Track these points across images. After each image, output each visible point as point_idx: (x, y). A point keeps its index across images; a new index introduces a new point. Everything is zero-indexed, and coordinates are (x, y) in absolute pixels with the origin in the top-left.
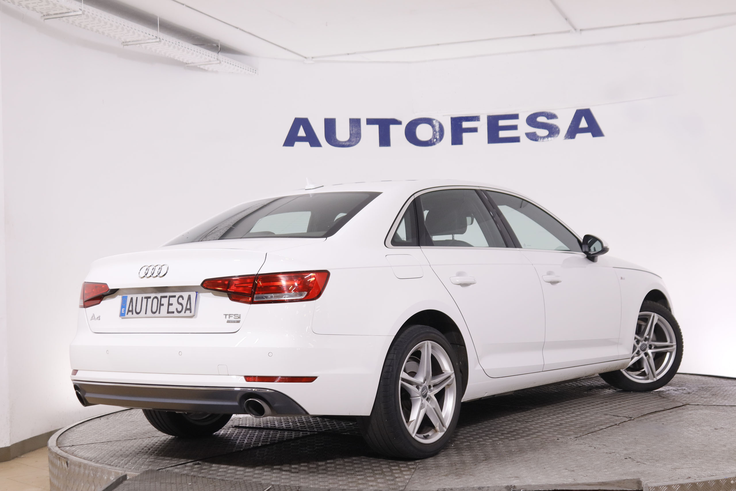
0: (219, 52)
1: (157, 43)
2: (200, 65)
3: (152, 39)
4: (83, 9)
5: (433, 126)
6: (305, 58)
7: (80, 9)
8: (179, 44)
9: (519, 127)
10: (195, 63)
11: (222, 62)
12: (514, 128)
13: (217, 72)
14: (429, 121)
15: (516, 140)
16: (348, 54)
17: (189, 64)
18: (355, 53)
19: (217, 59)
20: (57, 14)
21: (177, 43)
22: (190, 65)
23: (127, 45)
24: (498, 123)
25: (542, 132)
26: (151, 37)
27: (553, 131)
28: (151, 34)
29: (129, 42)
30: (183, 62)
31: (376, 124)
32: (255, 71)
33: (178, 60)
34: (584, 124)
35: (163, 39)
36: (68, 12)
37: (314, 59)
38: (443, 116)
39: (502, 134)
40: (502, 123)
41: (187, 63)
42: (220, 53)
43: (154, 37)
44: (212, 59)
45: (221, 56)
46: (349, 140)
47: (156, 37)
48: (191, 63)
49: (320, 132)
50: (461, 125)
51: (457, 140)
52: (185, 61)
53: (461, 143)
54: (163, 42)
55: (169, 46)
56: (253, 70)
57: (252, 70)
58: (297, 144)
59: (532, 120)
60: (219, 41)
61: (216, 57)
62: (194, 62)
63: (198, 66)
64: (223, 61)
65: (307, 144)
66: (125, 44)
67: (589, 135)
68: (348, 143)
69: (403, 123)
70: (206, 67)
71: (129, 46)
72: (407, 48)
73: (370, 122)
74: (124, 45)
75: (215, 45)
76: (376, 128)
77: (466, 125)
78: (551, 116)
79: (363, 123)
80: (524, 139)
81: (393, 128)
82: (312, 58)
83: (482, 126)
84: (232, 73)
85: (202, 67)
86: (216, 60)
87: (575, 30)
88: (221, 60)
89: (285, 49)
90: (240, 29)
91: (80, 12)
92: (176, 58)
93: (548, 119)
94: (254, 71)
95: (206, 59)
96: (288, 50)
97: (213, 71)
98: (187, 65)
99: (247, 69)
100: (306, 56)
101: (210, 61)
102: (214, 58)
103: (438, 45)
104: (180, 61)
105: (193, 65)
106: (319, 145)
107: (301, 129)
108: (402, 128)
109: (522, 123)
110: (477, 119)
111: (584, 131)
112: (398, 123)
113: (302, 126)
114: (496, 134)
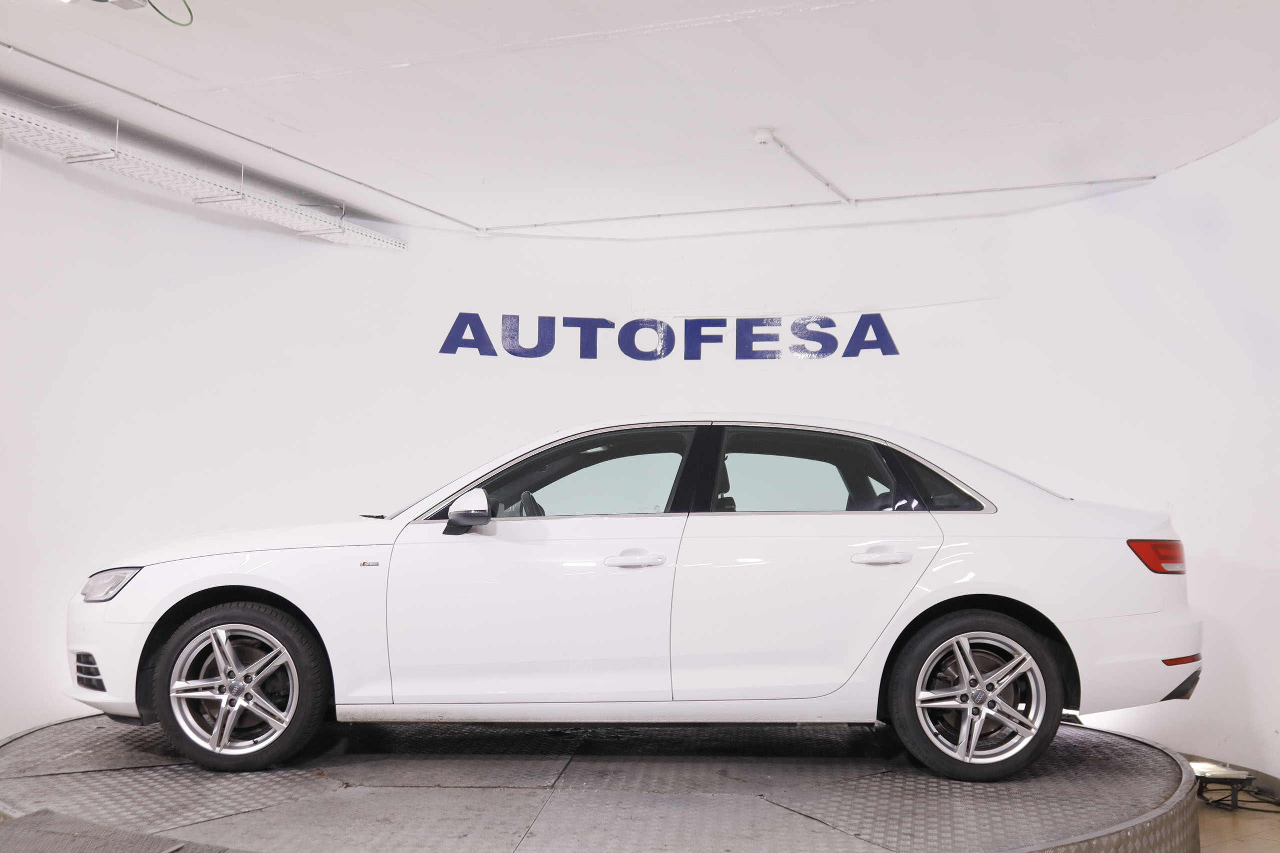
0: (344, 217)
2: (318, 234)
3: (233, 195)
4: (117, 150)
5: (658, 332)
6: (477, 229)
7: (112, 150)
8: (276, 203)
9: (780, 338)
10: (311, 231)
11: (347, 231)
12: (773, 338)
13: (346, 245)
14: (653, 324)
15: (775, 355)
16: (536, 226)
17: (302, 232)
18: (545, 224)
20: (82, 156)
21: (273, 202)
22: (303, 234)
23: (201, 203)
24: (751, 330)
26: (229, 191)
27: (829, 344)
28: (230, 188)
29: (203, 198)
30: (292, 230)
33: (284, 225)
34: (871, 335)
35: (249, 196)
36: (97, 154)
37: (488, 231)
38: (675, 317)
39: (757, 346)
40: (757, 330)
41: (297, 231)
43: (235, 193)
44: (333, 227)
45: (345, 223)
46: (537, 348)
47: (238, 192)
48: (305, 231)
49: (495, 332)
50: (700, 331)
51: (692, 353)
52: (295, 228)
53: (698, 357)
54: (250, 199)
55: (261, 206)
56: (400, 244)
57: (397, 245)
58: (461, 350)
60: (342, 200)
61: (337, 224)
62: (308, 230)
63: (317, 236)
64: (348, 229)
66: (197, 201)
67: (878, 351)
68: (536, 352)
70: (329, 237)
71: (205, 204)
72: (616, 219)
73: (569, 322)
74: (196, 203)
75: (336, 206)
76: (577, 331)
77: (706, 331)
78: (829, 323)
79: (559, 323)
81: (601, 331)
82: (487, 229)
83: (729, 333)
85: (323, 237)
86: (338, 228)
87: (848, 200)
88: (346, 227)
91: (112, 155)
92: (280, 223)
93: (822, 327)
94: (402, 245)
95: (324, 225)
96: (446, 217)
97: (340, 244)
98: (300, 234)
99: (390, 242)
100: (478, 227)
101: (330, 229)
102: (335, 225)
103: (659, 216)
104: (287, 228)
105: (308, 233)
106: (494, 353)
107: (468, 329)
108: (615, 333)
109: (785, 332)
110: (721, 323)
111: (871, 345)
112: (611, 325)
113: (470, 325)
114: (748, 347)
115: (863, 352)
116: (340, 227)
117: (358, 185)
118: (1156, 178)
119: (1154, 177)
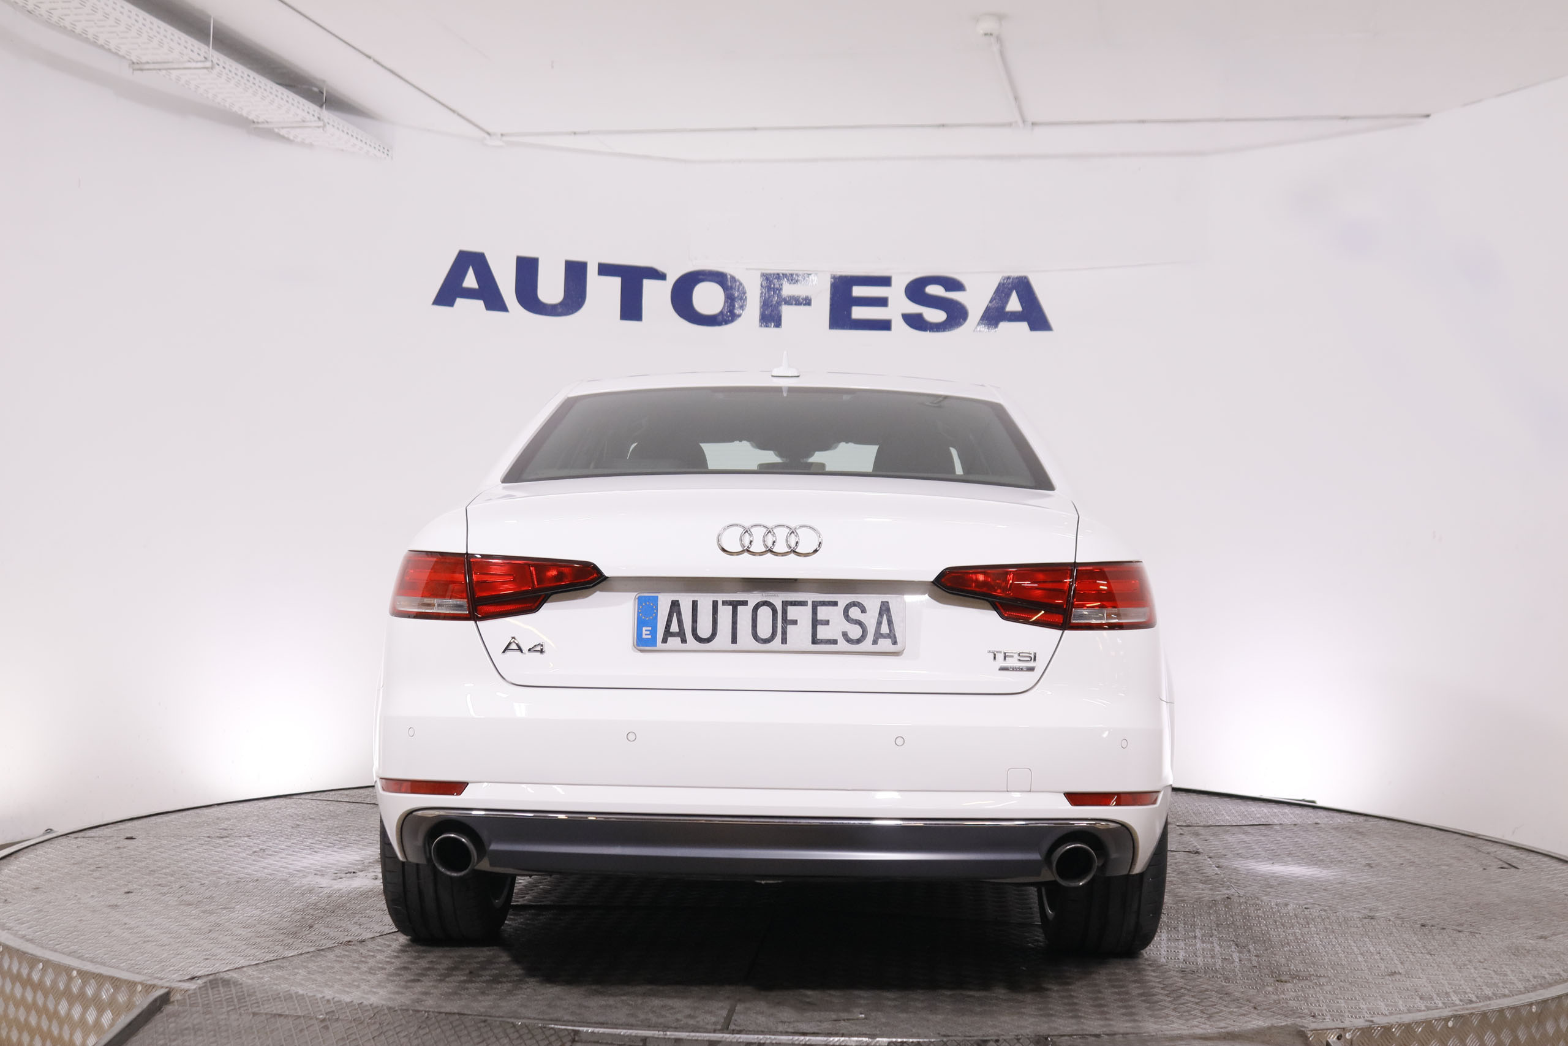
0: (322, 105)
1: (205, 71)
2: (278, 128)
3: (197, 62)
5: (726, 289)
6: (489, 134)
8: (248, 78)
9: (890, 302)
10: (271, 122)
11: (327, 126)
12: (882, 302)
13: (311, 146)
14: (719, 278)
15: (884, 325)
16: (575, 133)
17: (258, 123)
18: (588, 133)
21: (245, 76)
22: (260, 126)
23: (142, 70)
24: (850, 291)
25: (935, 316)
26: (194, 56)
27: (956, 314)
28: (196, 49)
29: (148, 63)
30: (247, 118)
31: (618, 276)
32: (388, 150)
33: (239, 113)
34: (1014, 304)
35: (217, 65)
37: (504, 138)
38: (747, 269)
39: (859, 313)
40: (858, 291)
41: (254, 122)
42: (324, 107)
43: (201, 58)
44: (308, 118)
45: (325, 114)
46: (562, 303)
47: (205, 58)
48: (263, 123)
49: (506, 282)
50: (780, 290)
51: (770, 317)
52: (251, 117)
53: (777, 323)
54: (218, 69)
55: (228, 80)
56: (384, 148)
57: (382, 150)
58: (460, 302)
59: (916, 290)
60: (324, 81)
61: (316, 114)
62: (269, 120)
63: (276, 130)
64: (329, 124)
65: (480, 303)
66: (137, 66)
67: (1024, 325)
68: (561, 308)
69: (668, 277)
70: (291, 134)
71: (144, 72)
73: (606, 270)
74: (134, 70)
75: (316, 89)
76: (616, 282)
77: (787, 289)
78: (952, 284)
79: (592, 271)
80: (899, 325)
81: (648, 285)
82: (502, 135)
83: (821, 294)
84: (342, 150)
85: (283, 132)
86: (317, 119)
87: (1024, 122)
88: (327, 120)
89: (454, 111)
92: (235, 109)
93: (947, 289)
94: (386, 152)
95: (297, 115)
97: (302, 144)
98: (254, 126)
99: (373, 145)
100: (490, 131)
101: (304, 121)
102: (313, 115)
103: (755, 129)
104: (241, 116)
105: (266, 126)
106: (503, 308)
107: (471, 274)
108: (666, 287)
109: (896, 295)
111: (1013, 317)
112: (659, 276)
113: (472, 268)
114: (846, 313)
115: (1003, 326)
116: (319, 118)
117: (367, 59)
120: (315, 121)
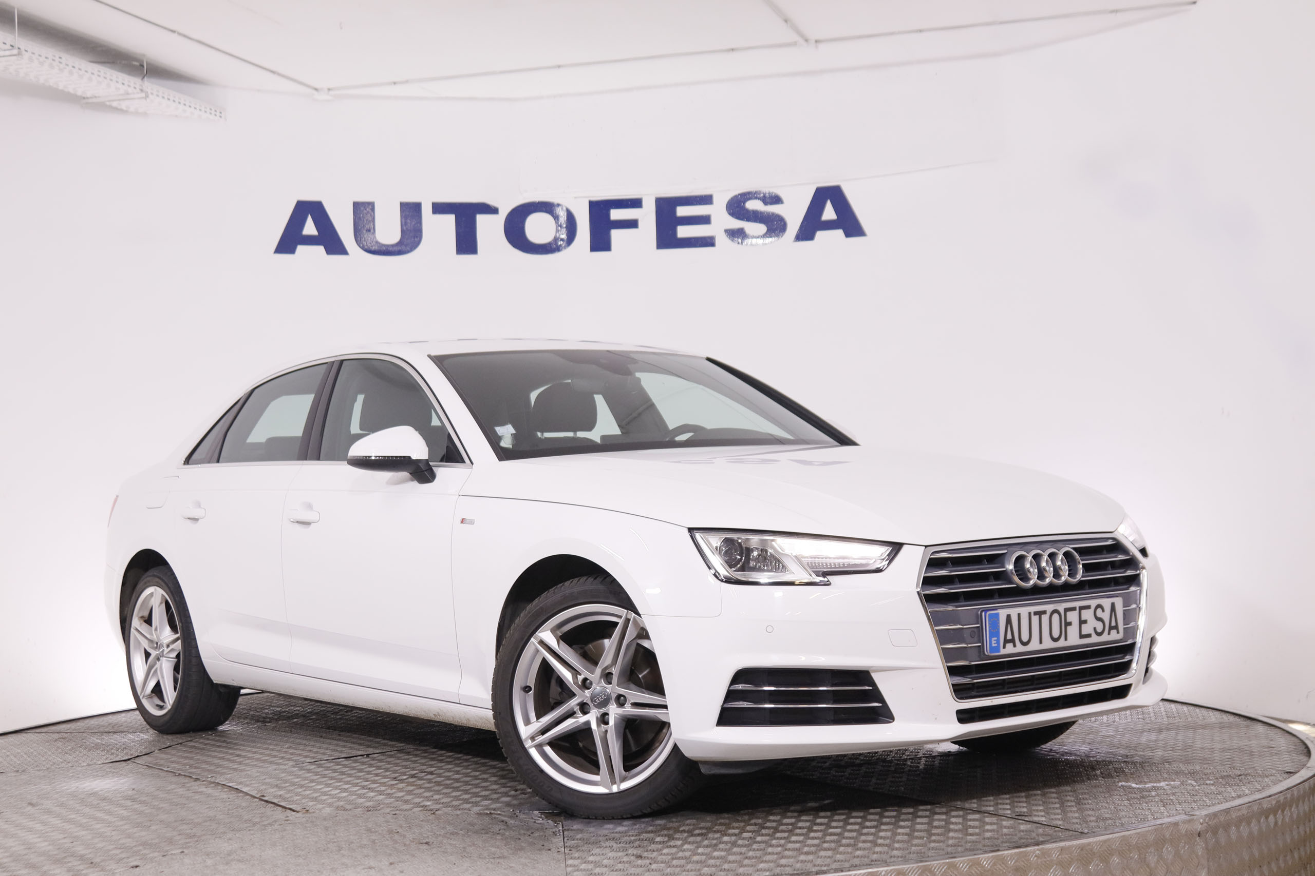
0: (144, 77)
2: (109, 101)
3: (5, 50)
5: (556, 218)
6: (316, 89)
8: (60, 60)
9: (713, 219)
10: (99, 97)
11: (150, 96)
12: (705, 220)
13: (145, 114)
14: (547, 207)
15: (708, 242)
16: (395, 83)
17: (88, 98)
18: (407, 82)
19: (142, 90)
21: (56, 58)
22: (90, 101)
24: (675, 212)
27: (776, 225)
30: (76, 95)
32: (221, 113)
33: (66, 90)
34: (829, 213)
35: (26, 51)
37: (331, 93)
38: (575, 198)
39: (683, 232)
40: (682, 211)
41: (83, 98)
42: (146, 77)
43: (8, 47)
44: (130, 90)
45: (149, 85)
46: (400, 243)
47: (12, 46)
48: (91, 98)
50: (608, 215)
51: (600, 243)
52: (79, 93)
53: (607, 247)
54: (26, 56)
55: (42, 64)
56: (215, 111)
57: (213, 112)
58: (300, 249)
60: (144, 55)
61: (138, 87)
62: (97, 95)
63: (108, 103)
64: (152, 94)
67: (840, 233)
68: (398, 248)
70: (123, 105)
73: (439, 208)
75: (136, 63)
76: (450, 220)
77: (616, 214)
79: (427, 210)
81: (482, 220)
82: (329, 90)
83: (647, 216)
84: (178, 116)
85: (115, 104)
86: (139, 91)
87: (807, 41)
88: (150, 91)
89: (273, 72)
90: (179, 34)
92: (61, 87)
93: (766, 203)
94: (218, 114)
95: (119, 88)
96: (279, 74)
97: (138, 113)
98: (85, 101)
99: (202, 109)
100: (317, 86)
101: (128, 94)
102: (135, 88)
103: (559, 67)
104: (69, 93)
105: (94, 100)
106: (343, 251)
107: (310, 222)
108: (499, 220)
109: (718, 212)
110: (636, 203)
111: (829, 225)
112: (493, 210)
113: (311, 216)
114: (671, 232)
115: (820, 234)
118: (1197, 4)
119: (1195, 3)
120: (138, 93)
